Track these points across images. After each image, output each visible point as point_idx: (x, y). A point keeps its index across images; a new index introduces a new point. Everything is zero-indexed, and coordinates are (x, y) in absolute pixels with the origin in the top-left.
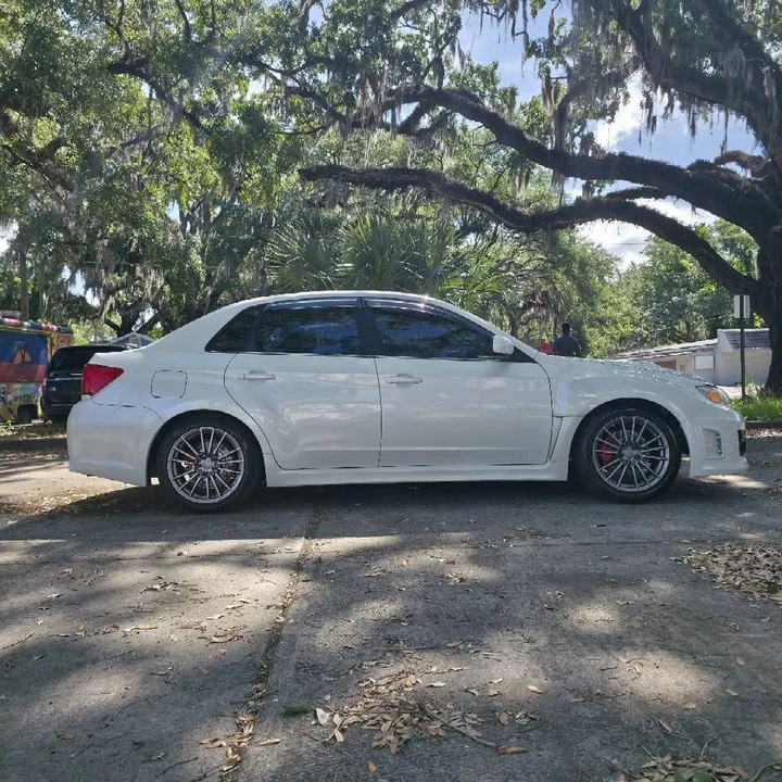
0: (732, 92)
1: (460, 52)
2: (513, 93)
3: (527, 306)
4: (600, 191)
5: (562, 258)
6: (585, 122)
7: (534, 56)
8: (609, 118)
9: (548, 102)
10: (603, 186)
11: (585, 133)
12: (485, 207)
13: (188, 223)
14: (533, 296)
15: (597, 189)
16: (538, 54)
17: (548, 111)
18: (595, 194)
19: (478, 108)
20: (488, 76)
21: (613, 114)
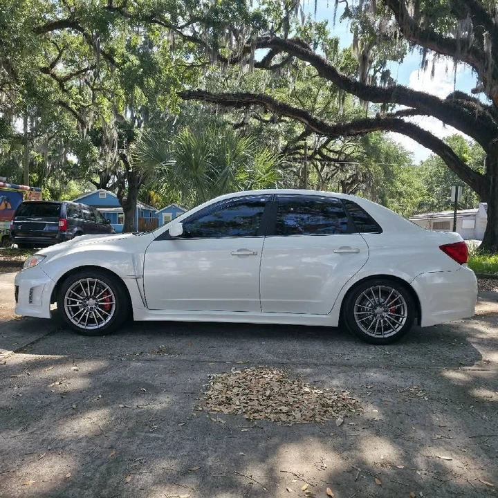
0: (460, 49)
1: (302, 13)
2: (336, 42)
3: (353, 182)
4: (392, 110)
5: (373, 152)
6: (385, 63)
7: (348, 18)
8: (399, 60)
9: (356, 49)
10: (394, 106)
11: (385, 69)
12: (303, 120)
13: (136, 121)
14: (356, 175)
15: (390, 108)
16: (350, 16)
17: (355, 55)
18: (389, 111)
19: (307, 53)
20: (321, 29)
21: (402, 57)
